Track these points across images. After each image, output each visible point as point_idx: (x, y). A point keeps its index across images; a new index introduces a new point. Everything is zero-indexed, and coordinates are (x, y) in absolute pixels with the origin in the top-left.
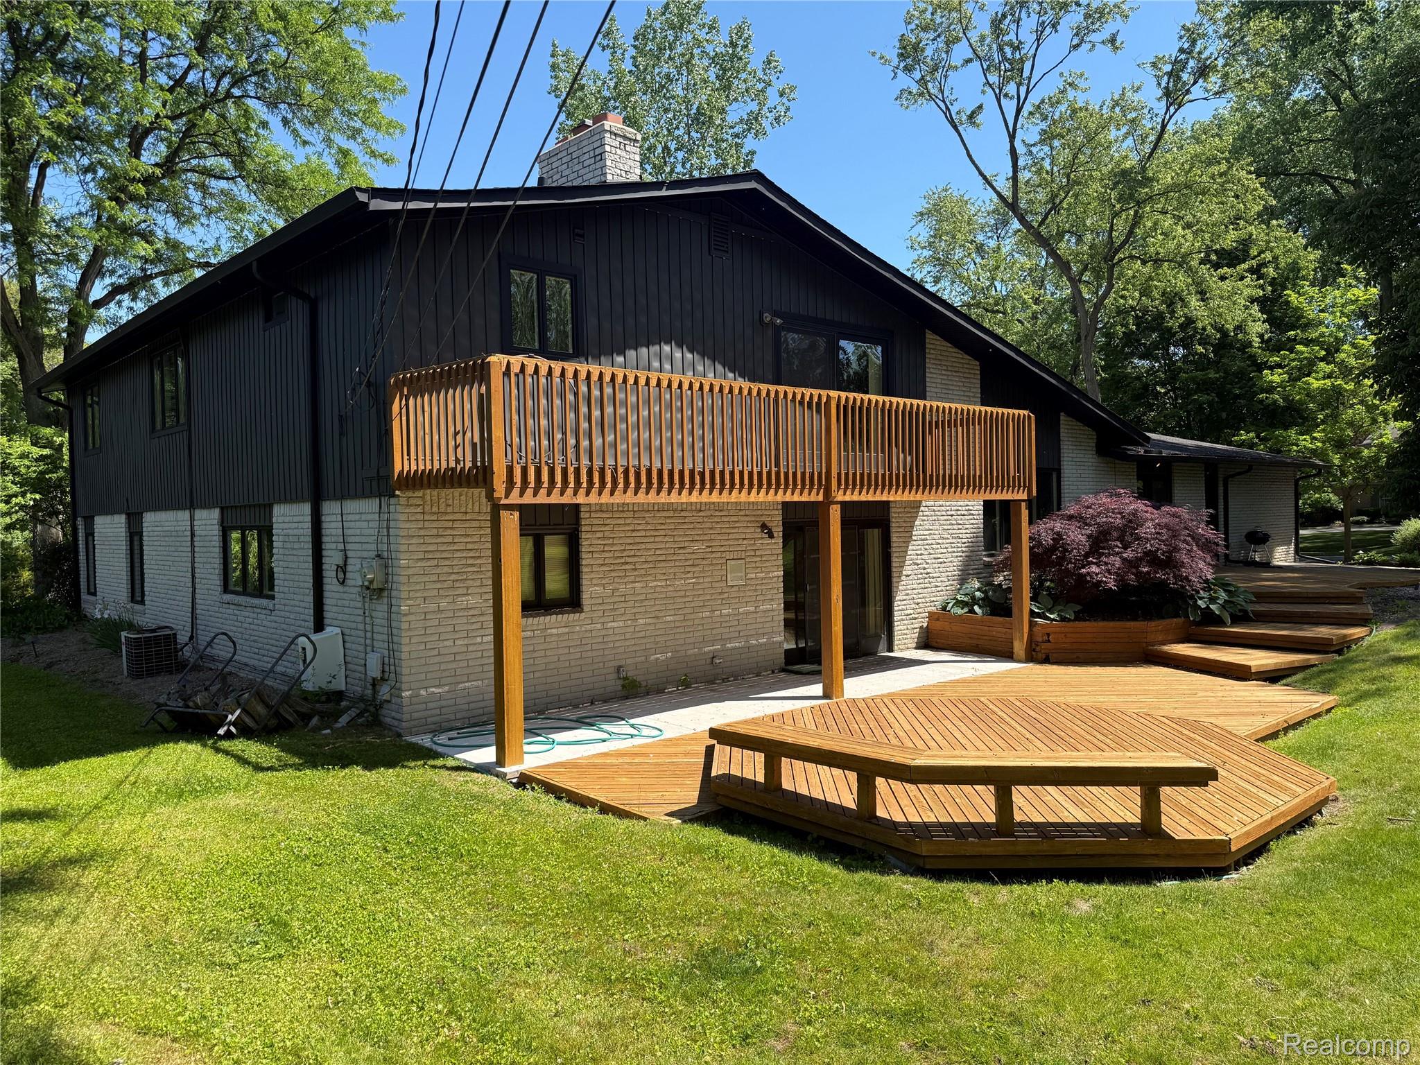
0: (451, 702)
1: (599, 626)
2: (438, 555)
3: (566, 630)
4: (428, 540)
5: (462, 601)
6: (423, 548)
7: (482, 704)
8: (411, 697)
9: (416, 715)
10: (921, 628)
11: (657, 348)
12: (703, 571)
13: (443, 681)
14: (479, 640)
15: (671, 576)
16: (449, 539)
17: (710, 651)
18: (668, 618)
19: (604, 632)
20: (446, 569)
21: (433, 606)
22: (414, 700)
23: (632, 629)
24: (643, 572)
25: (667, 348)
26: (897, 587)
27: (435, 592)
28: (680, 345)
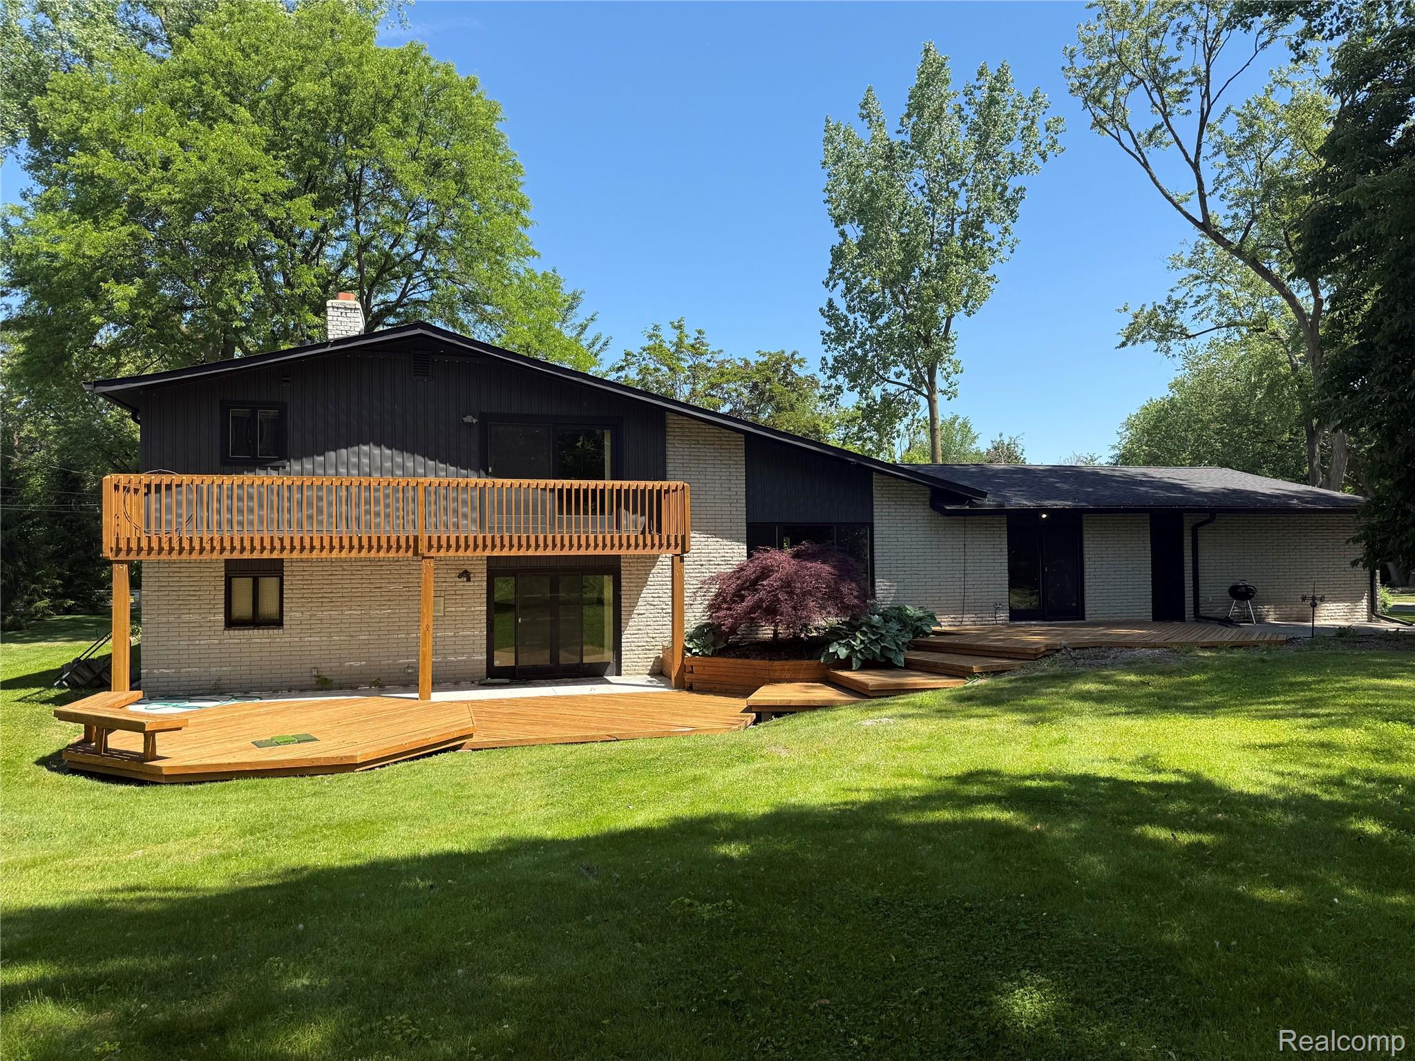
0: (176, 679)
1: (297, 639)
2: (169, 589)
3: (268, 640)
4: (161, 579)
5: (185, 618)
6: (158, 584)
7: (200, 683)
8: (147, 673)
9: (149, 685)
10: (657, 658)
11: (356, 448)
12: (399, 605)
13: (171, 666)
14: (197, 642)
15: (367, 607)
16: (177, 579)
17: (405, 663)
18: (363, 637)
19: (301, 644)
20: (174, 597)
21: (164, 620)
22: (149, 676)
23: (328, 643)
24: (339, 604)
25: (365, 448)
26: (627, 623)
27: (166, 611)
28: (378, 445)
